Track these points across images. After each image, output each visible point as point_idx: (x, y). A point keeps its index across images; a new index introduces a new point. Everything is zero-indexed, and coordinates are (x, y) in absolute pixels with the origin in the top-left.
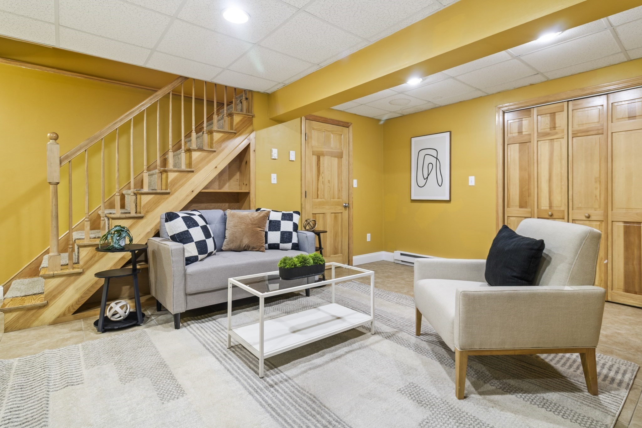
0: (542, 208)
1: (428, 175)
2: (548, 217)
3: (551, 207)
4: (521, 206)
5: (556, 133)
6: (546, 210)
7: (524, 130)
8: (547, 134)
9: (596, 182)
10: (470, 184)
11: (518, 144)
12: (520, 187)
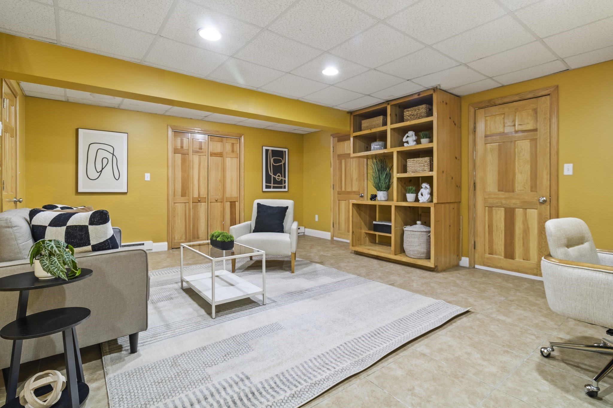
0: (195, 196)
1: (103, 169)
2: (198, 202)
3: (199, 195)
4: (182, 196)
5: (202, 152)
6: (196, 198)
7: (184, 146)
8: (197, 152)
9: (219, 182)
10: (146, 179)
11: (180, 155)
12: (182, 183)
